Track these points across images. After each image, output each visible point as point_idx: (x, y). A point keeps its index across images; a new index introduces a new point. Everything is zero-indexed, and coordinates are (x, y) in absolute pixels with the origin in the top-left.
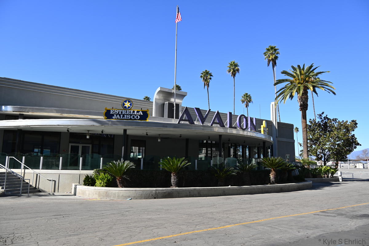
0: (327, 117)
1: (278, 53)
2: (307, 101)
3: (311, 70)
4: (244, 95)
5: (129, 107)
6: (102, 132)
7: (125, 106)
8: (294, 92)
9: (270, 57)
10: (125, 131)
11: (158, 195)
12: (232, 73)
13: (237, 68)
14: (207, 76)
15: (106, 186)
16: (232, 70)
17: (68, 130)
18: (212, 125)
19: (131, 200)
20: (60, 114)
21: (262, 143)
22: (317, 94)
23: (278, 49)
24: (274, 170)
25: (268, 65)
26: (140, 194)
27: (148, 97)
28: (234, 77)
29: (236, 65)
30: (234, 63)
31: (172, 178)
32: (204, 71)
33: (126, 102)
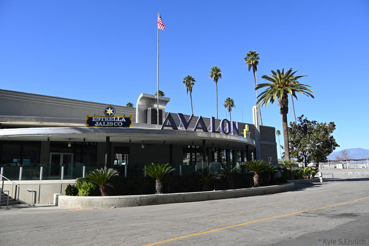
0: (307, 119)
1: (258, 58)
2: (287, 105)
3: (290, 74)
4: (227, 100)
5: (111, 114)
6: (84, 140)
7: (107, 113)
8: (274, 96)
9: (250, 62)
10: (108, 138)
11: (143, 202)
12: (214, 78)
13: (219, 73)
14: (189, 82)
15: (89, 195)
16: (214, 75)
17: (48, 139)
18: (195, 130)
19: (115, 208)
20: (40, 123)
21: (245, 146)
22: (296, 97)
23: (258, 55)
24: (257, 173)
25: (249, 70)
26: (125, 201)
27: (131, 103)
28: (216, 82)
29: (218, 71)
30: (216, 68)
31: (157, 184)
32: (187, 76)
33: (108, 108)
